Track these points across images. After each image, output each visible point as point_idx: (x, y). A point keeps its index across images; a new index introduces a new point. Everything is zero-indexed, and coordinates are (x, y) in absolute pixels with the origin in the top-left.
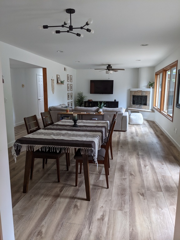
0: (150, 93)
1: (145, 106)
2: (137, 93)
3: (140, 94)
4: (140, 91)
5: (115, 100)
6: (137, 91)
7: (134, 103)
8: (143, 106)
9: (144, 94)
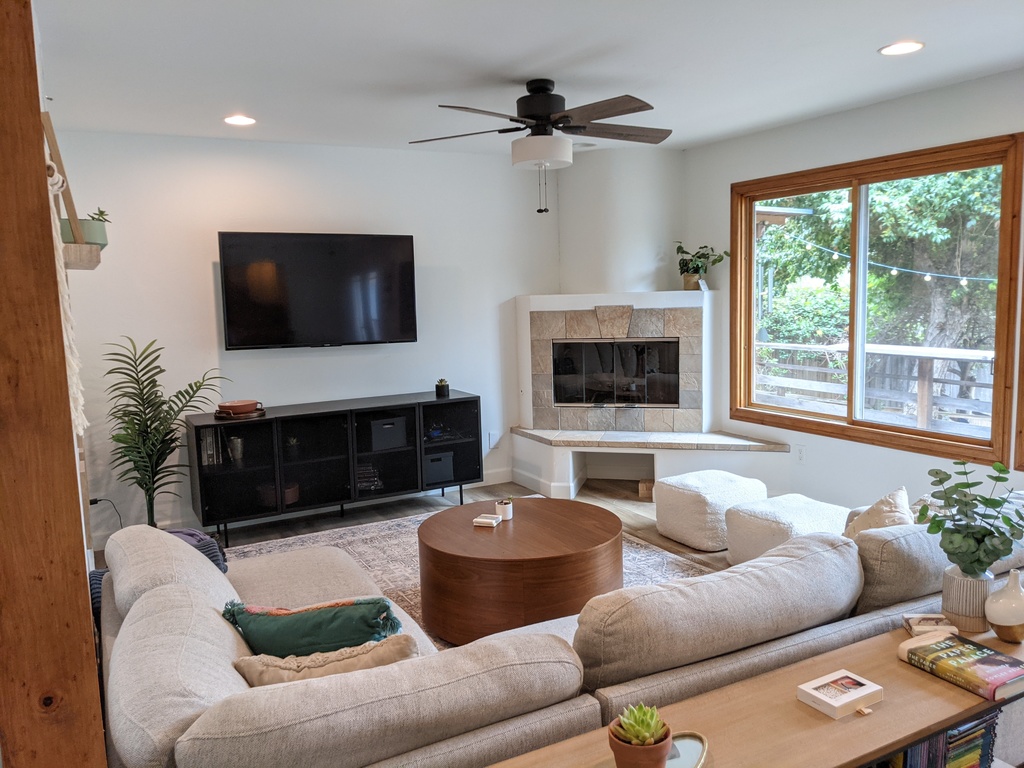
0: (699, 325)
1: (666, 412)
2: (593, 323)
3: (618, 333)
4: (614, 309)
5: (442, 389)
6: (594, 312)
7: (563, 395)
8: (646, 412)
9: (652, 331)
